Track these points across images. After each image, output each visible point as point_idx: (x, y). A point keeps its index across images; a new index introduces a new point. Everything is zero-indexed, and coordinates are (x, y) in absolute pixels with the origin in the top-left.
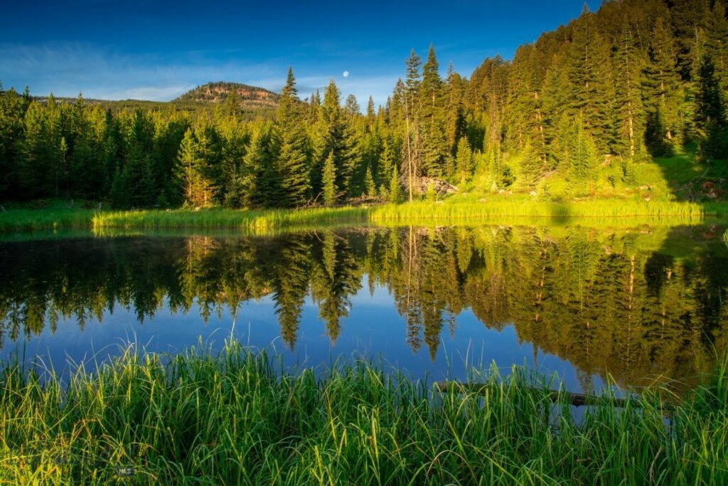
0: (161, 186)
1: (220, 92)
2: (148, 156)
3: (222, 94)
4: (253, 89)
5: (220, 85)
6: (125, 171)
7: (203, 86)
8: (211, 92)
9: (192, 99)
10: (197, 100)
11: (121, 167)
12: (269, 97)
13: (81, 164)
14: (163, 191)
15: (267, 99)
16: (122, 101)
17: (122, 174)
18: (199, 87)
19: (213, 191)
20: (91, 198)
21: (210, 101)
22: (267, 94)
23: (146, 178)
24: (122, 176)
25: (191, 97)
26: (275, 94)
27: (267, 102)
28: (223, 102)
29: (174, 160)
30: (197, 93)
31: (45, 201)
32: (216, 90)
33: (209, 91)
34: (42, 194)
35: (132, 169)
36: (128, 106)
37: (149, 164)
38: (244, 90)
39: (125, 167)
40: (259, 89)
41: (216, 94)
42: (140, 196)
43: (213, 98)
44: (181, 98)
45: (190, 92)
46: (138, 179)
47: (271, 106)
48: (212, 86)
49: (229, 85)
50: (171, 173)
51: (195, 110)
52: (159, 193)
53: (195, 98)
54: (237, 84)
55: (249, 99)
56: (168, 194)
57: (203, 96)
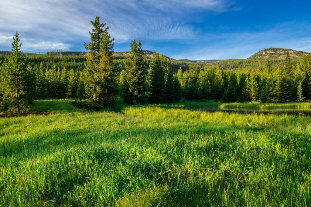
0: (238, 95)
1: (269, 53)
2: (234, 86)
3: (270, 54)
4: (286, 50)
5: (269, 50)
6: (227, 90)
7: (262, 51)
8: (265, 53)
9: (257, 57)
10: (259, 57)
11: (226, 89)
12: (294, 53)
13: (214, 89)
14: (239, 97)
15: (293, 54)
16: (227, 60)
17: (227, 91)
18: (259, 51)
19: (256, 97)
20: (217, 99)
21: (265, 57)
22: (292, 51)
23: (234, 93)
24: (226, 92)
25: (256, 56)
26: (297, 51)
27: (293, 56)
28: (271, 57)
29: (243, 87)
30: (259, 54)
31: (205, 100)
32: (268, 52)
33: (264, 53)
34: (203, 98)
35: (229, 90)
36: (229, 62)
37: (235, 89)
38: (281, 51)
39: (227, 89)
40: (289, 50)
41: (268, 54)
42: (232, 99)
43: (266, 56)
44: (252, 57)
45: (256, 54)
46: (231, 93)
47: (295, 57)
48: (265, 50)
49: (274, 49)
50: (242, 91)
51: (258, 62)
52: (238, 98)
53: (258, 56)
54: (278, 48)
55: (283, 55)
56: (241, 98)
57: (262, 55)
